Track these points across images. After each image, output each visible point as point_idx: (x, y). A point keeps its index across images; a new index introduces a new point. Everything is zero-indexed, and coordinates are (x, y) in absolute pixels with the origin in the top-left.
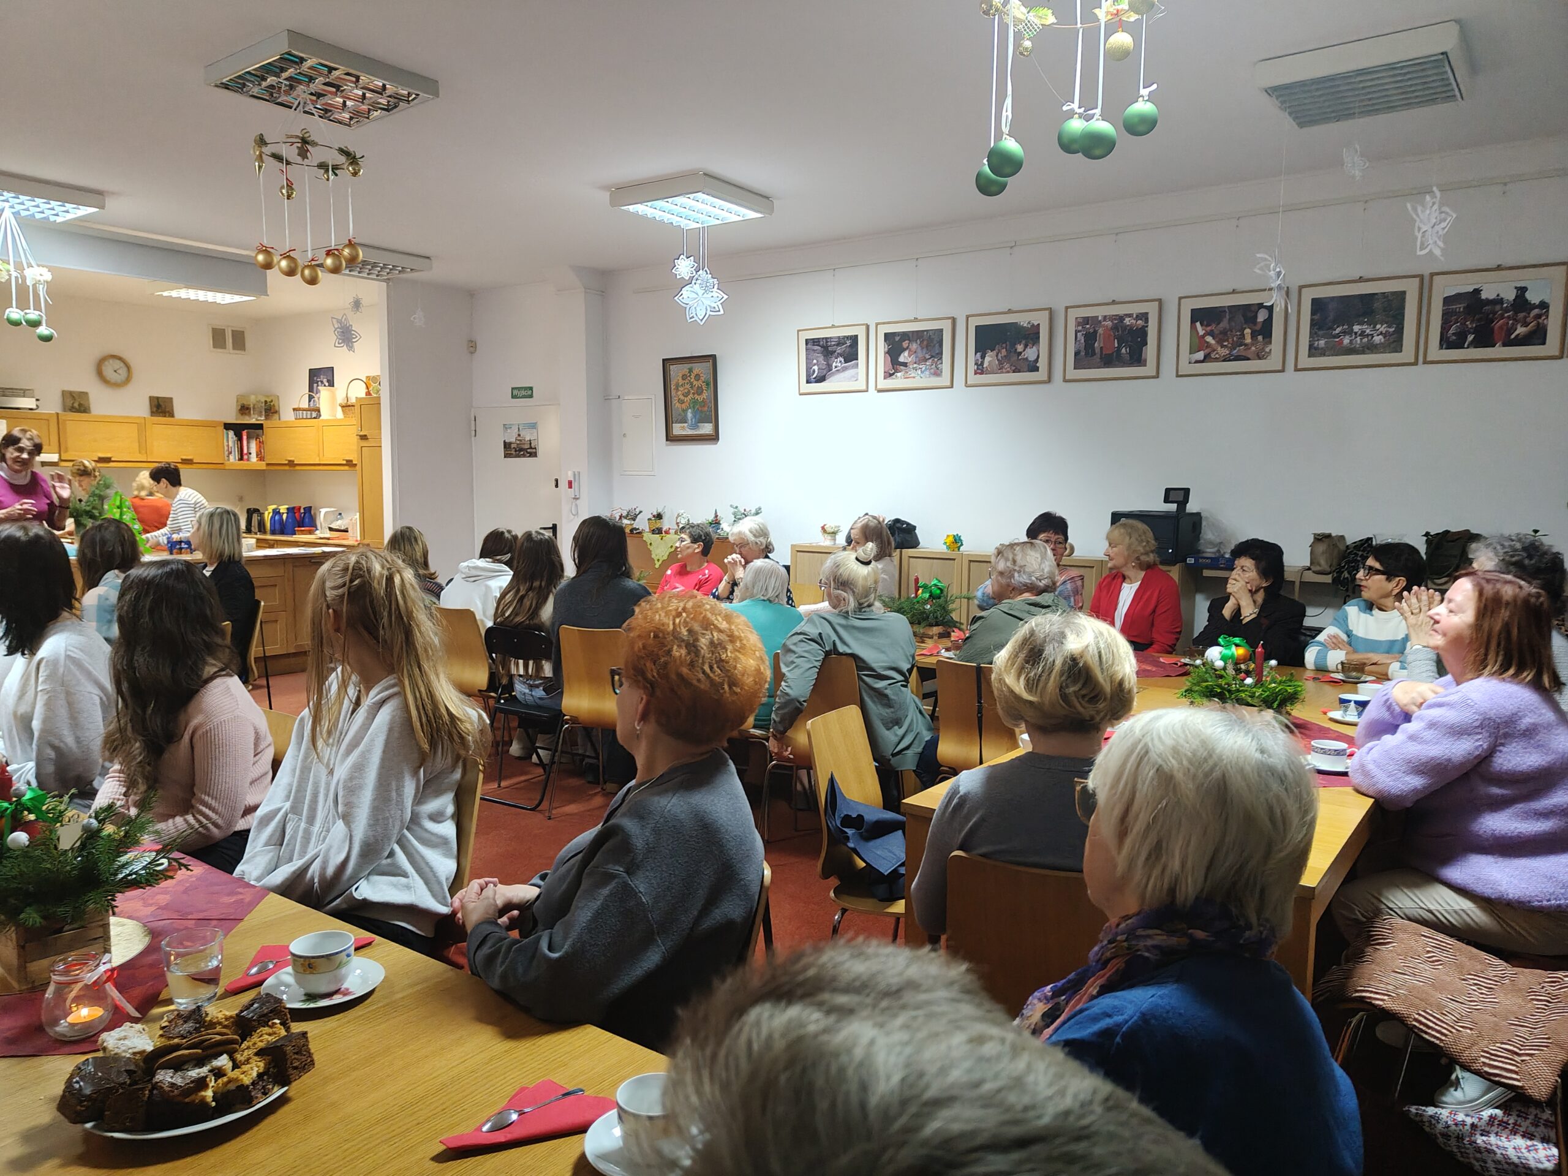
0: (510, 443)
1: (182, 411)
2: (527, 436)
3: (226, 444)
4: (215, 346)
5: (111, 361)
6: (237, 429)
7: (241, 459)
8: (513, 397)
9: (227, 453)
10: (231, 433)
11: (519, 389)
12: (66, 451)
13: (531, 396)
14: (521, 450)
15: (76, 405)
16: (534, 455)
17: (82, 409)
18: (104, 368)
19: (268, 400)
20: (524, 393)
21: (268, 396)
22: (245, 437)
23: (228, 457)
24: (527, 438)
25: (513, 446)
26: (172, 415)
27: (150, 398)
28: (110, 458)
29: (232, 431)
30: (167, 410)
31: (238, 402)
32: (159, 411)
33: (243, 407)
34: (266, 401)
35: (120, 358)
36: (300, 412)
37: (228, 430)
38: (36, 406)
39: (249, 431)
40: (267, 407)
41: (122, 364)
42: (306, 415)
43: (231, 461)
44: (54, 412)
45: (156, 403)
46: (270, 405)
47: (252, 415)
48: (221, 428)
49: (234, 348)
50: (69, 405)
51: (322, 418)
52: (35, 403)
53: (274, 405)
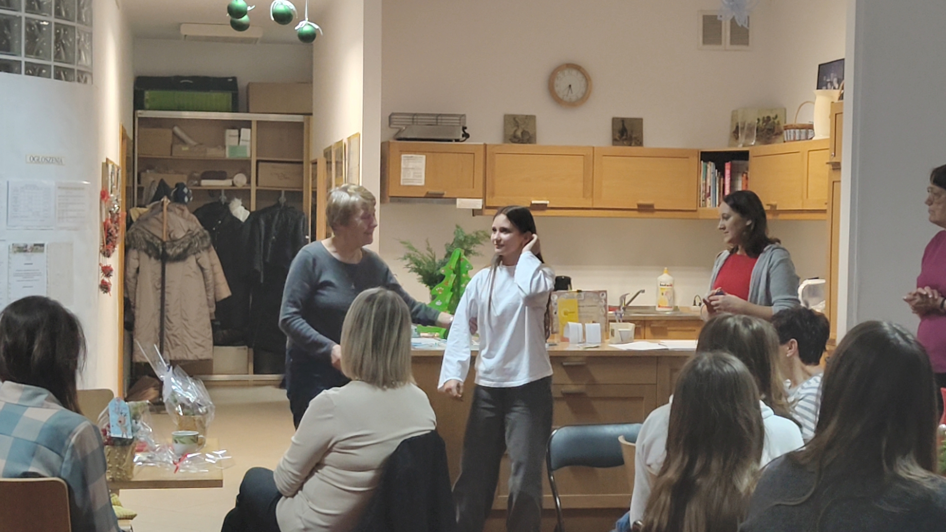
1: (652, 138)
3: (702, 181)
4: (705, 42)
5: (566, 72)
6: (717, 159)
9: (702, 195)
10: (711, 166)
12: (493, 194)
15: (519, 133)
17: (527, 137)
18: (557, 82)
19: (772, 116)
21: (772, 110)
22: (727, 172)
23: (705, 201)
26: (640, 143)
27: (614, 120)
28: (546, 205)
29: (712, 164)
30: (634, 136)
31: (732, 120)
32: (624, 137)
33: (737, 127)
34: (769, 118)
35: (577, 68)
36: (792, 131)
37: (704, 161)
38: (463, 136)
39: (735, 162)
40: (768, 127)
41: (580, 76)
42: (800, 136)
43: (708, 206)
44: (482, 143)
45: (620, 126)
46: (774, 122)
47: (742, 139)
48: (695, 159)
49: (732, 42)
50: (512, 133)
51: (814, 139)
52: (462, 133)
53: (779, 123)
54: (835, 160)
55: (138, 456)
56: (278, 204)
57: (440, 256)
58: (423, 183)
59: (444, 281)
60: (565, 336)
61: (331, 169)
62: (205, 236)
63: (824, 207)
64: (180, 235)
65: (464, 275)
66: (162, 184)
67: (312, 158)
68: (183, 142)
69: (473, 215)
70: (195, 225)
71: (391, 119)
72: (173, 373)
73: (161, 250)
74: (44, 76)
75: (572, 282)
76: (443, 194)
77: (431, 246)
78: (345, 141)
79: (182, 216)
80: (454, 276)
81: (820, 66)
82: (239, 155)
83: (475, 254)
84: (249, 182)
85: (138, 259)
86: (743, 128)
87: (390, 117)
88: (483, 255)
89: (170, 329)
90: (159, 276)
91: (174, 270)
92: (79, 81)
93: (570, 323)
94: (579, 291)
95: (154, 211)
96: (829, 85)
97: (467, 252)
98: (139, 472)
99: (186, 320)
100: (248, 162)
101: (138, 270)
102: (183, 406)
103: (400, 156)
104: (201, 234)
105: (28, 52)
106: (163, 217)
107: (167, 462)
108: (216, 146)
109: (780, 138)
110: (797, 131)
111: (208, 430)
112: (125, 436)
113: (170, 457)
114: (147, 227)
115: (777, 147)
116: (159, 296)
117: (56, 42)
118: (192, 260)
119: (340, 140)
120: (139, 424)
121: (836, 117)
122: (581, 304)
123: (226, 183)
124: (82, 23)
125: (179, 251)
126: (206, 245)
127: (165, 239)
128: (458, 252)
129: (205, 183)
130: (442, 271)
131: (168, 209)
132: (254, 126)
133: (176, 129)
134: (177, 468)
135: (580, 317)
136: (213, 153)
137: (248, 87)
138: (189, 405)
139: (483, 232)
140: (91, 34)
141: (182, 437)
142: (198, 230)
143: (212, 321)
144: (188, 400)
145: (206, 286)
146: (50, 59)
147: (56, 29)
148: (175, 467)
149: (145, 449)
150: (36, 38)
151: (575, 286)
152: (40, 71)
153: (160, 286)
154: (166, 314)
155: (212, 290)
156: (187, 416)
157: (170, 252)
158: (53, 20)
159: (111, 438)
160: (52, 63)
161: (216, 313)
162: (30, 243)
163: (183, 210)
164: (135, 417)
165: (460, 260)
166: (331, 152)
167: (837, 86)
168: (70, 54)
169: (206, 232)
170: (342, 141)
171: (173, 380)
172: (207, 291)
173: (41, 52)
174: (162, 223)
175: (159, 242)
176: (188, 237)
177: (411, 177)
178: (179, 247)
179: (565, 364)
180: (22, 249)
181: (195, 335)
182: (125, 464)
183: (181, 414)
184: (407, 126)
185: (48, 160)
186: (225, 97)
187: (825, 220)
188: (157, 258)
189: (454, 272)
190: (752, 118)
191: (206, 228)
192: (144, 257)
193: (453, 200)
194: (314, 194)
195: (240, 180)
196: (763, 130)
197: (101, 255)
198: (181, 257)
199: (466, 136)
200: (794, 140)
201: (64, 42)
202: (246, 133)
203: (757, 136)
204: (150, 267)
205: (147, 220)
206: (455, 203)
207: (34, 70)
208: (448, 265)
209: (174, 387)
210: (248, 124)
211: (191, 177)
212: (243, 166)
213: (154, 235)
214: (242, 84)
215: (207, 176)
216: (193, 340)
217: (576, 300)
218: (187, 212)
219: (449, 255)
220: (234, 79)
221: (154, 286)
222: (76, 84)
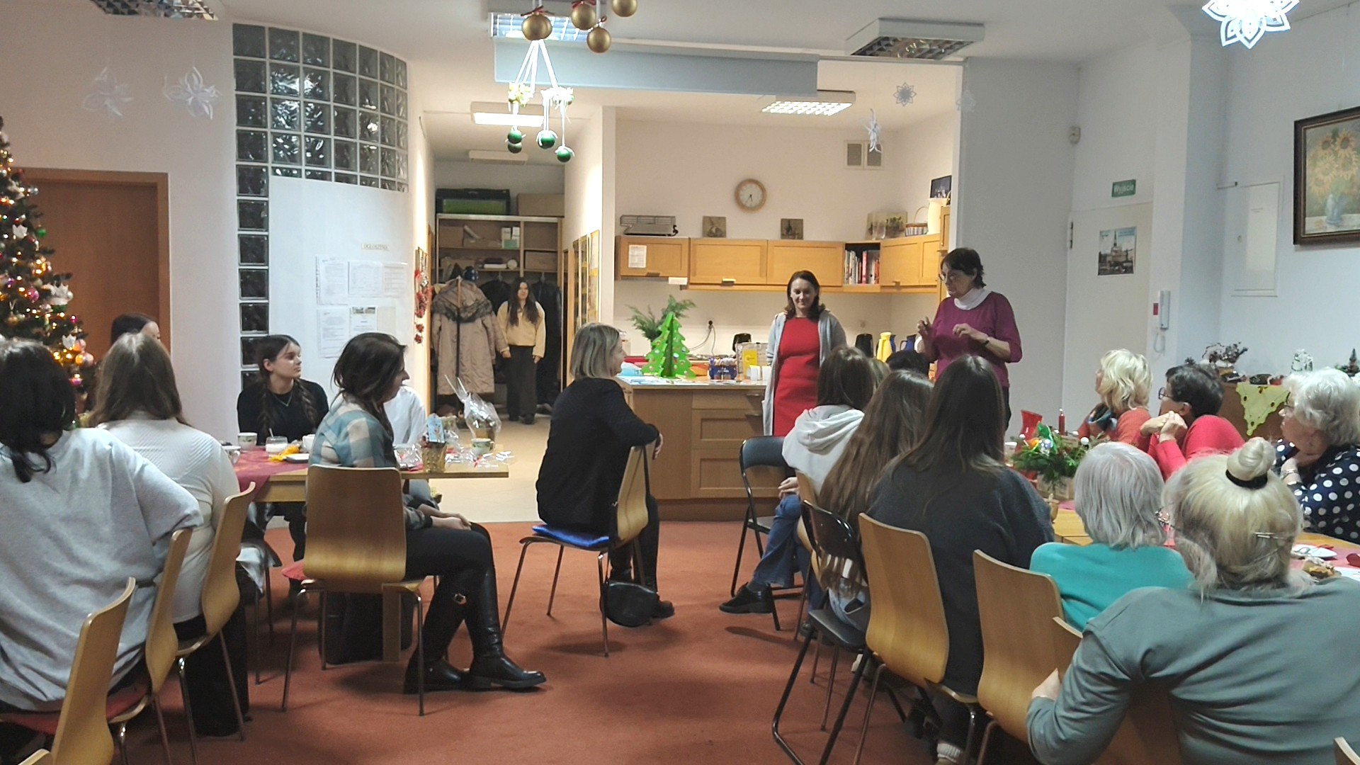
0: (1106, 256)
1: (810, 234)
2: (1125, 244)
3: (846, 265)
4: (849, 163)
5: (748, 185)
6: (857, 249)
7: (860, 282)
8: (1114, 195)
9: (846, 275)
10: (852, 254)
11: (1120, 184)
12: (695, 274)
13: (1133, 193)
14: (1117, 264)
15: (714, 230)
16: (1129, 270)
17: (719, 233)
18: (741, 193)
19: (897, 217)
20: (1126, 188)
21: (897, 214)
22: (864, 258)
23: (848, 279)
24: (1124, 249)
25: (1109, 259)
26: (801, 237)
27: (782, 220)
28: (733, 282)
29: (853, 252)
30: (797, 232)
31: (868, 221)
32: (790, 233)
33: (872, 226)
34: (895, 219)
35: (756, 182)
36: (912, 228)
37: (848, 250)
38: (674, 232)
39: (870, 251)
40: (894, 225)
41: (758, 188)
42: (917, 232)
43: (850, 283)
44: (687, 237)
45: (787, 225)
46: (898, 222)
47: (875, 234)
48: (841, 249)
49: (869, 164)
50: (708, 230)
51: (928, 234)
52: (673, 229)
53: (902, 223)
54: (943, 249)
55: (448, 456)
56: (540, 282)
57: (658, 318)
58: (644, 266)
59: (661, 336)
60: (748, 375)
61: (578, 256)
62: (488, 304)
63: (935, 283)
64: (470, 303)
65: (675, 331)
66: (456, 266)
67: (564, 249)
68: (471, 237)
69: (681, 289)
70: (481, 296)
71: (621, 220)
72: (472, 398)
73: (456, 314)
74: (374, 186)
75: (752, 337)
76: (659, 274)
77: (652, 310)
78: (589, 236)
79: (472, 290)
80: (668, 332)
81: (933, 181)
82: (511, 247)
83: (683, 316)
84: (519, 265)
85: (441, 320)
86: (876, 227)
87: (621, 219)
88: (688, 317)
89: (463, 371)
90: (455, 333)
91: (466, 329)
92: (399, 190)
93: (751, 366)
94: (758, 343)
95: (452, 286)
96: (939, 195)
97: (678, 315)
98: (449, 466)
99: (475, 364)
100: (518, 251)
101: (440, 329)
102: (479, 421)
103: (628, 245)
104: (485, 303)
105: (362, 169)
106: (458, 290)
107: (469, 460)
108: (494, 240)
109: (904, 234)
110: (916, 228)
111: (496, 439)
112: (439, 441)
113: (471, 456)
114: (446, 297)
115: (901, 240)
116: (455, 346)
117: (382, 161)
118: (479, 321)
119: (584, 235)
120: (449, 433)
121: (945, 217)
122: (759, 352)
123: (502, 267)
124: (400, 147)
125: (469, 315)
126: (488, 311)
127: (459, 306)
128: (671, 315)
129: (487, 266)
130: (660, 328)
131: (461, 285)
132: (522, 225)
133: (467, 228)
134: (476, 464)
135: (758, 362)
136: (492, 245)
137: (517, 198)
138: (483, 420)
139: (689, 300)
140: (407, 156)
141: (478, 443)
142: (483, 300)
143: (494, 366)
144: (482, 417)
145: (489, 340)
146: (378, 174)
147: (382, 152)
148: (474, 463)
149: (453, 451)
150: (368, 158)
151: (754, 340)
152: (371, 183)
153: (455, 340)
154: (460, 360)
155: (493, 343)
156: (480, 429)
157: (463, 315)
158: (380, 145)
159: (429, 442)
160: (380, 177)
161: (496, 359)
162: (365, 307)
163: (472, 286)
164: (446, 428)
165: (672, 320)
166: (578, 244)
167: (945, 195)
168: (392, 171)
169: (489, 301)
170: (586, 236)
171: (471, 402)
172: (490, 343)
173: (371, 168)
174: (457, 295)
175: (455, 308)
176: (476, 305)
177: (636, 262)
178: (469, 312)
179: (748, 395)
180: (360, 311)
181: (481, 375)
182: (439, 461)
183: (477, 426)
184: (633, 224)
185: (376, 247)
186: (500, 204)
187: (936, 293)
188: (454, 320)
189: (669, 329)
190: (883, 219)
191: (488, 299)
192: (445, 319)
193: (666, 278)
194: (566, 275)
195: (512, 264)
196: (890, 228)
197: (416, 317)
198: (471, 320)
199: (676, 232)
200: (914, 235)
201: (388, 161)
202: (516, 230)
203: (886, 232)
204: (449, 326)
205: (446, 292)
206: (667, 280)
207: (366, 182)
208: (664, 324)
209: (472, 408)
210: (517, 224)
211: (477, 262)
212: (514, 254)
213: (451, 304)
214: (513, 194)
215: (488, 262)
216: (479, 378)
217: (756, 349)
218: (475, 287)
219: (664, 317)
220: (508, 191)
221: (452, 340)
222: (397, 192)
